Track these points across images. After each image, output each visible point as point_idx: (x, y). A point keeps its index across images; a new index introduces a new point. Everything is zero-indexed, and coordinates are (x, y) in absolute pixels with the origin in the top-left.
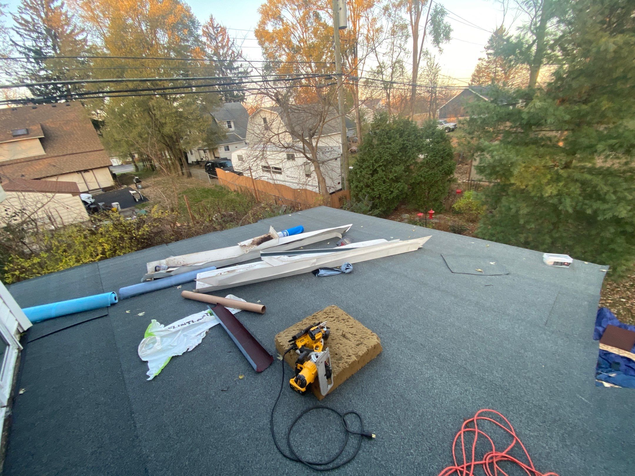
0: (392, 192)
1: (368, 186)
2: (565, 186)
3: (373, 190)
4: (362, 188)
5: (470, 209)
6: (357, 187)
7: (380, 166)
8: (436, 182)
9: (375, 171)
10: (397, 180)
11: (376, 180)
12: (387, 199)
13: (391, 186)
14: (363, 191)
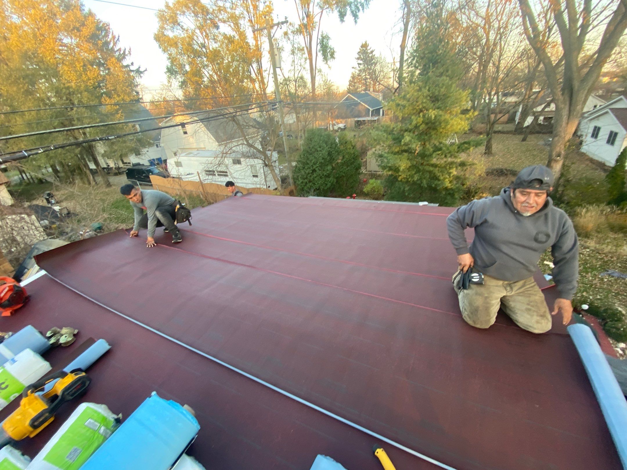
0: (326, 184)
1: (310, 182)
2: (422, 174)
3: (314, 184)
4: (306, 183)
5: (374, 191)
6: (302, 182)
7: (317, 167)
8: (352, 175)
9: (314, 171)
10: (328, 176)
11: (316, 177)
12: (323, 190)
13: (325, 180)
14: (308, 185)
